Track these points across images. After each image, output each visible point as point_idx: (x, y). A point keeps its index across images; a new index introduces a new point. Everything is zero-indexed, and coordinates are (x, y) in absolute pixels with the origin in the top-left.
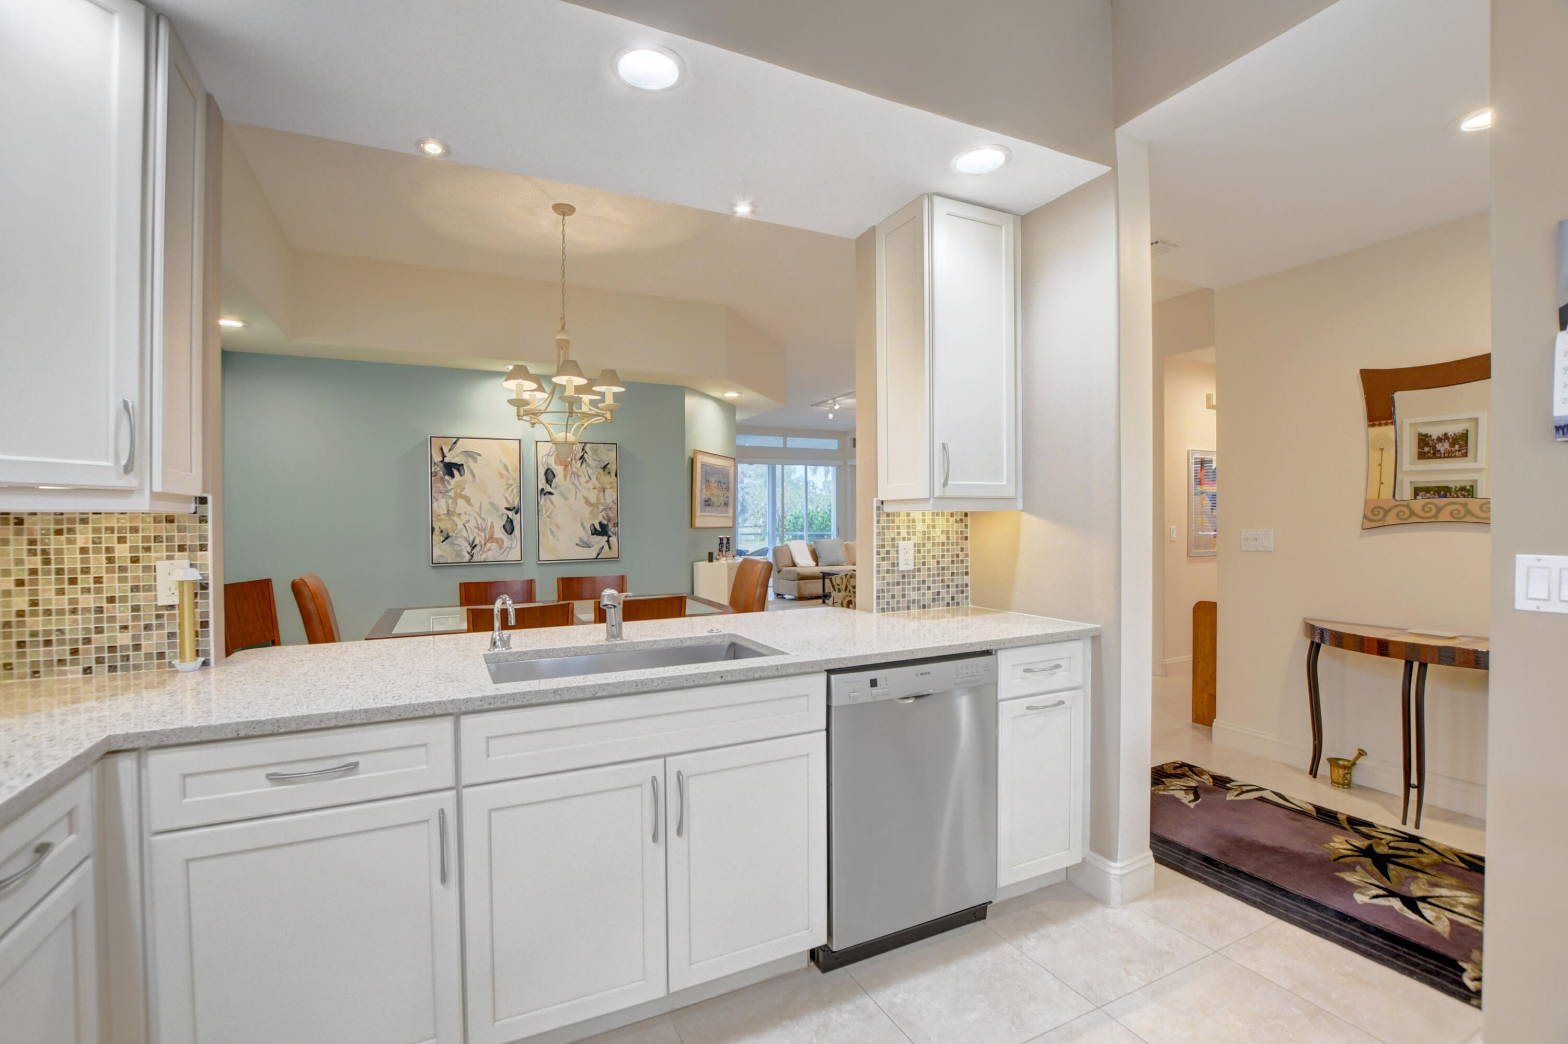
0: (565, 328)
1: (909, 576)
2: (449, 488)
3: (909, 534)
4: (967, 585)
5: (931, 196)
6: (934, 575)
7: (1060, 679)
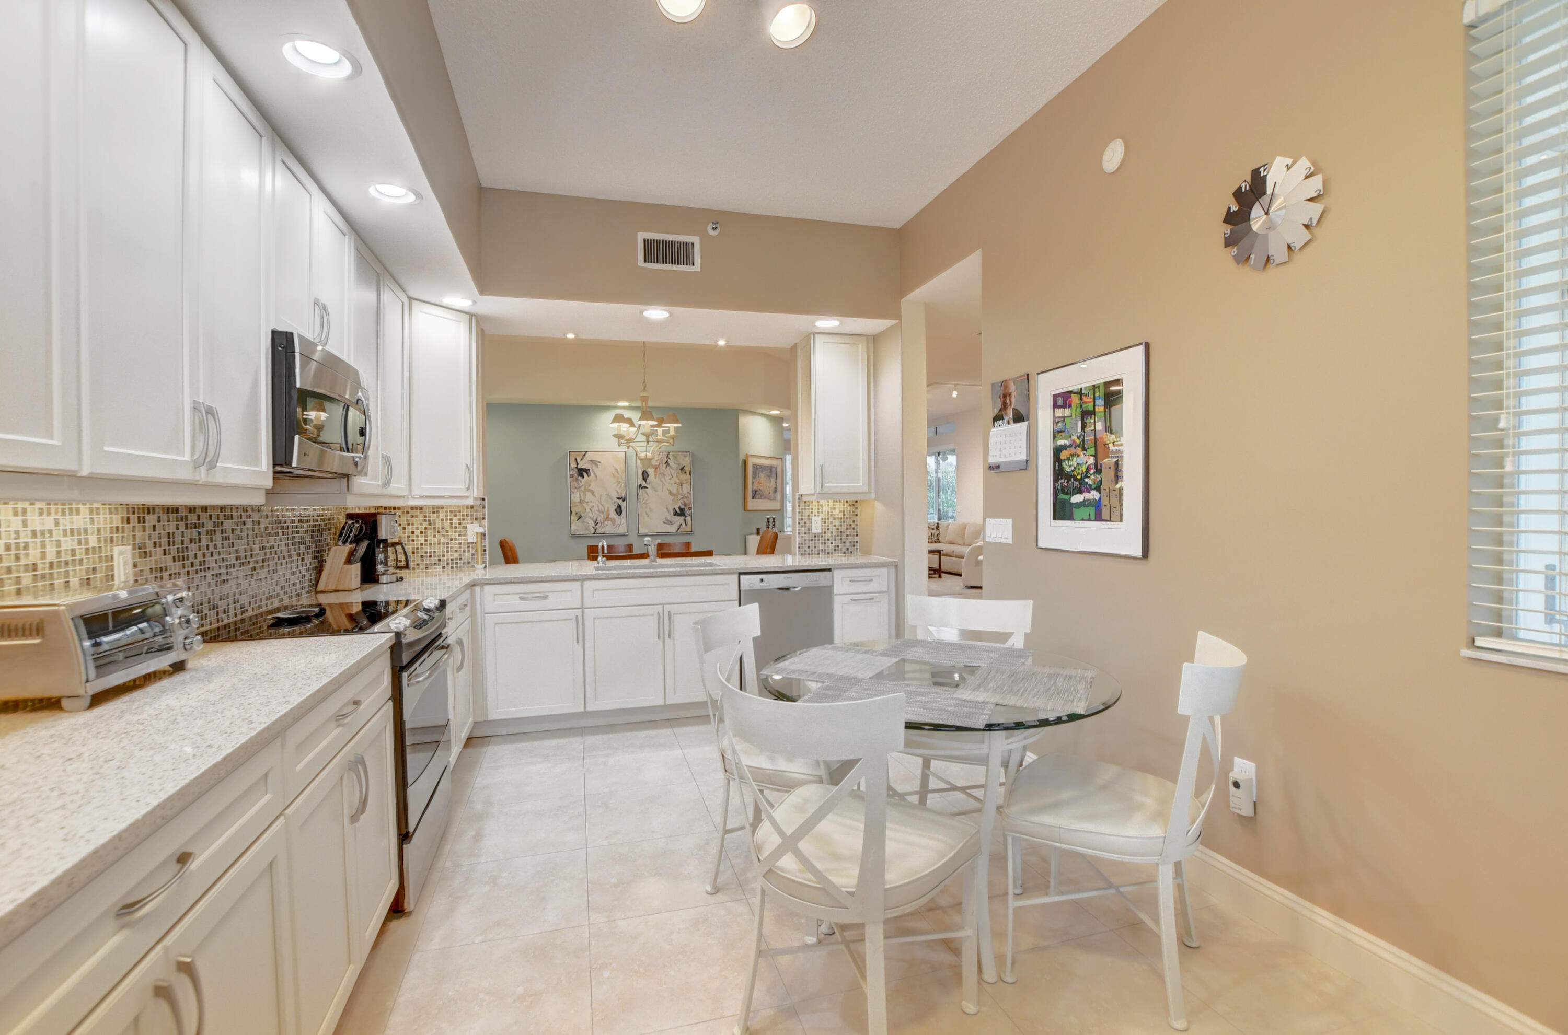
0: (646, 389)
1: (819, 536)
2: (581, 485)
3: (818, 512)
4: (857, 542)
5: (814, 334)
6: (835, 536)
7: (873, 587)
